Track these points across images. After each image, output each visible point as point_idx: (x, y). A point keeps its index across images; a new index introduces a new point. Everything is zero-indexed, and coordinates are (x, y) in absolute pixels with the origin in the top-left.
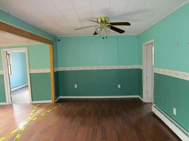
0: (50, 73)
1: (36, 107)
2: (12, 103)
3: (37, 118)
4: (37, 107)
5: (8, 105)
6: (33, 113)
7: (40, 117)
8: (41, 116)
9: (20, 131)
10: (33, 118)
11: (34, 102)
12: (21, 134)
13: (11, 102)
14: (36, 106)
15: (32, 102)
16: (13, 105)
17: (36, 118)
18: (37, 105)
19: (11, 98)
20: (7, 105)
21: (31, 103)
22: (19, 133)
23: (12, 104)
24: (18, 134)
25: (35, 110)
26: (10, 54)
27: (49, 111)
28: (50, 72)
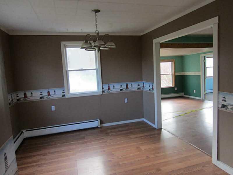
19: (205, 95)
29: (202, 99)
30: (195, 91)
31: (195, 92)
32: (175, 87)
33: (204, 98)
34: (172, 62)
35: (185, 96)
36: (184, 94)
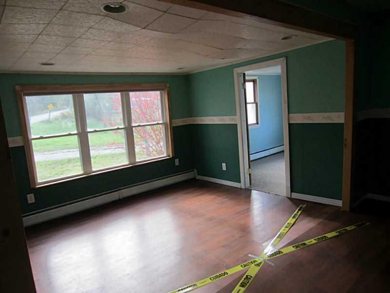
0: (343, 124)
1: (297, 211)
2: (252, 185)
3: (294, 249)
4: (300, 212)
5: (243, 189)
6: (286, 227)
7: (302, 247)
8: (305, 244)
9: (245, 276)
10: (284, 247)
11: (296, 196)
12: (247, 286)
13: (249, 185)
14: (298, 208)
15: (291, 194)
16: (252, 191)
17: (291, 249)
18: (301, 206)
19: (250, 174)
20: (241, 188)
21: (290, 197)
22: (241, 282)
23: (250, 188)
24: (238, 286)
25: (294, 220)
26: (256, 80)
27: (329, 235)
28: (343, 122)
29: (243, 187)
30: (224, 165)
31: (224, 168)
32: (173, 158)
33: (248, 185)
34: (163, 92)
35: (199, 177)
36: (196, 174)
